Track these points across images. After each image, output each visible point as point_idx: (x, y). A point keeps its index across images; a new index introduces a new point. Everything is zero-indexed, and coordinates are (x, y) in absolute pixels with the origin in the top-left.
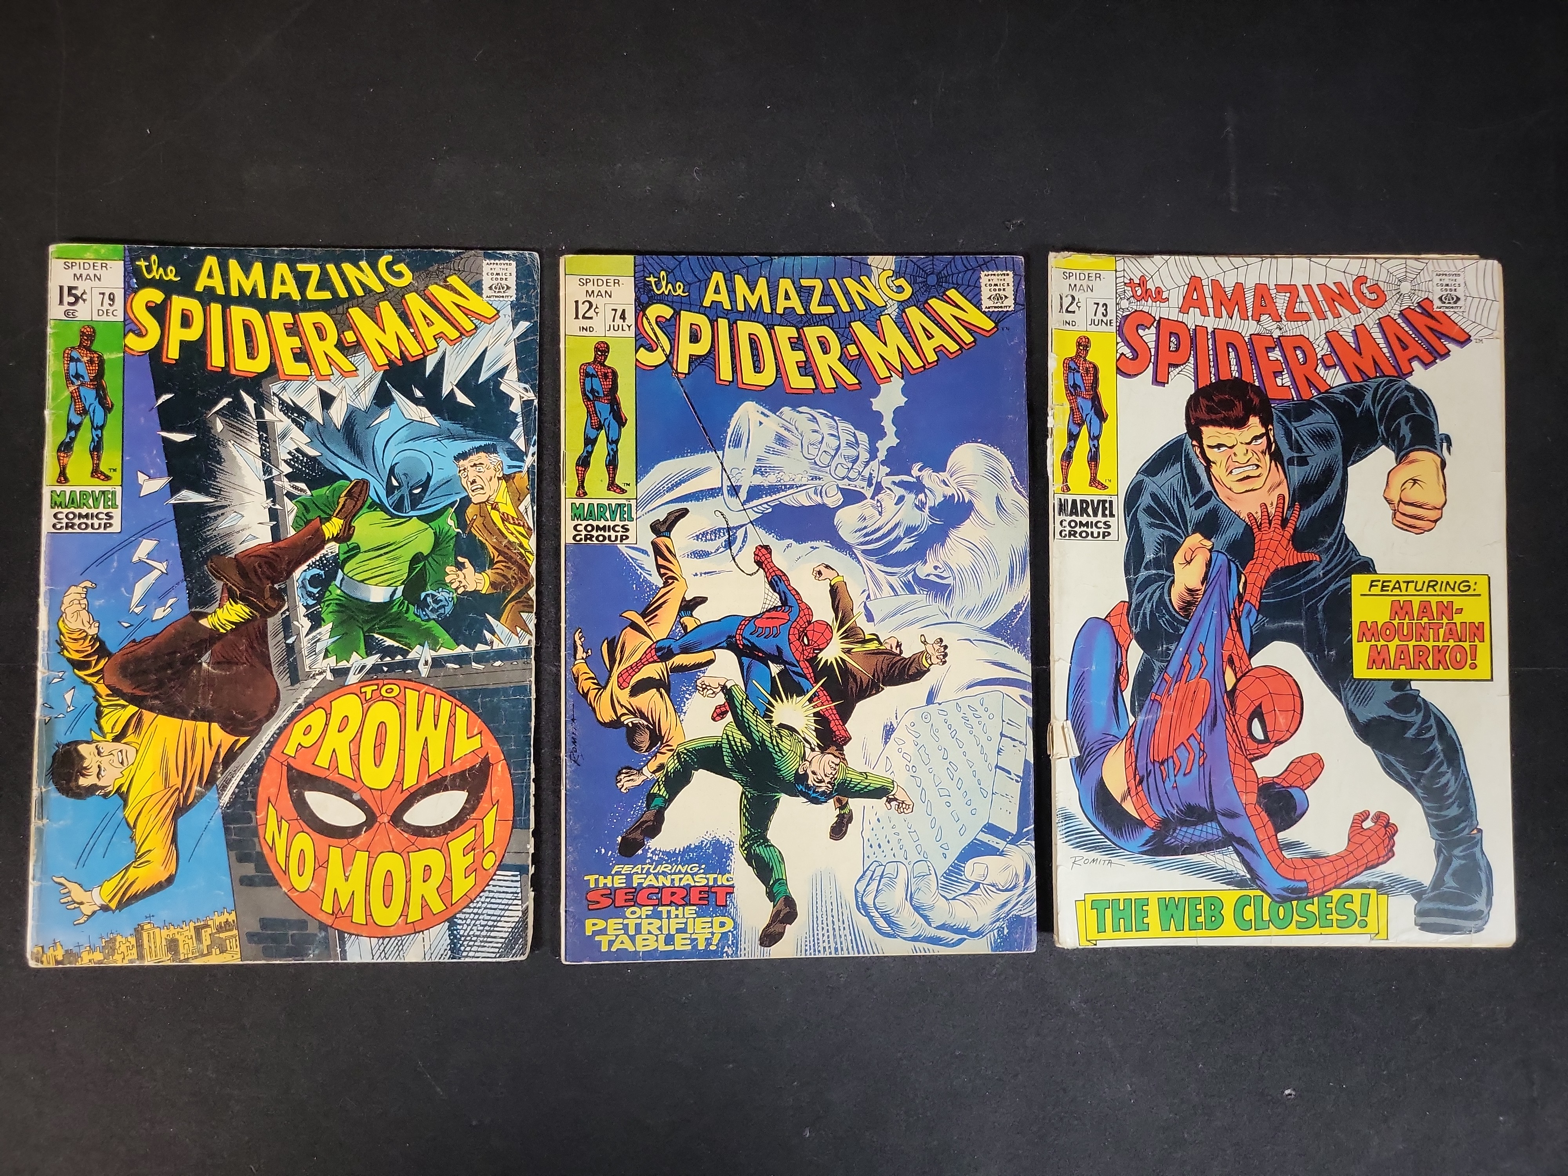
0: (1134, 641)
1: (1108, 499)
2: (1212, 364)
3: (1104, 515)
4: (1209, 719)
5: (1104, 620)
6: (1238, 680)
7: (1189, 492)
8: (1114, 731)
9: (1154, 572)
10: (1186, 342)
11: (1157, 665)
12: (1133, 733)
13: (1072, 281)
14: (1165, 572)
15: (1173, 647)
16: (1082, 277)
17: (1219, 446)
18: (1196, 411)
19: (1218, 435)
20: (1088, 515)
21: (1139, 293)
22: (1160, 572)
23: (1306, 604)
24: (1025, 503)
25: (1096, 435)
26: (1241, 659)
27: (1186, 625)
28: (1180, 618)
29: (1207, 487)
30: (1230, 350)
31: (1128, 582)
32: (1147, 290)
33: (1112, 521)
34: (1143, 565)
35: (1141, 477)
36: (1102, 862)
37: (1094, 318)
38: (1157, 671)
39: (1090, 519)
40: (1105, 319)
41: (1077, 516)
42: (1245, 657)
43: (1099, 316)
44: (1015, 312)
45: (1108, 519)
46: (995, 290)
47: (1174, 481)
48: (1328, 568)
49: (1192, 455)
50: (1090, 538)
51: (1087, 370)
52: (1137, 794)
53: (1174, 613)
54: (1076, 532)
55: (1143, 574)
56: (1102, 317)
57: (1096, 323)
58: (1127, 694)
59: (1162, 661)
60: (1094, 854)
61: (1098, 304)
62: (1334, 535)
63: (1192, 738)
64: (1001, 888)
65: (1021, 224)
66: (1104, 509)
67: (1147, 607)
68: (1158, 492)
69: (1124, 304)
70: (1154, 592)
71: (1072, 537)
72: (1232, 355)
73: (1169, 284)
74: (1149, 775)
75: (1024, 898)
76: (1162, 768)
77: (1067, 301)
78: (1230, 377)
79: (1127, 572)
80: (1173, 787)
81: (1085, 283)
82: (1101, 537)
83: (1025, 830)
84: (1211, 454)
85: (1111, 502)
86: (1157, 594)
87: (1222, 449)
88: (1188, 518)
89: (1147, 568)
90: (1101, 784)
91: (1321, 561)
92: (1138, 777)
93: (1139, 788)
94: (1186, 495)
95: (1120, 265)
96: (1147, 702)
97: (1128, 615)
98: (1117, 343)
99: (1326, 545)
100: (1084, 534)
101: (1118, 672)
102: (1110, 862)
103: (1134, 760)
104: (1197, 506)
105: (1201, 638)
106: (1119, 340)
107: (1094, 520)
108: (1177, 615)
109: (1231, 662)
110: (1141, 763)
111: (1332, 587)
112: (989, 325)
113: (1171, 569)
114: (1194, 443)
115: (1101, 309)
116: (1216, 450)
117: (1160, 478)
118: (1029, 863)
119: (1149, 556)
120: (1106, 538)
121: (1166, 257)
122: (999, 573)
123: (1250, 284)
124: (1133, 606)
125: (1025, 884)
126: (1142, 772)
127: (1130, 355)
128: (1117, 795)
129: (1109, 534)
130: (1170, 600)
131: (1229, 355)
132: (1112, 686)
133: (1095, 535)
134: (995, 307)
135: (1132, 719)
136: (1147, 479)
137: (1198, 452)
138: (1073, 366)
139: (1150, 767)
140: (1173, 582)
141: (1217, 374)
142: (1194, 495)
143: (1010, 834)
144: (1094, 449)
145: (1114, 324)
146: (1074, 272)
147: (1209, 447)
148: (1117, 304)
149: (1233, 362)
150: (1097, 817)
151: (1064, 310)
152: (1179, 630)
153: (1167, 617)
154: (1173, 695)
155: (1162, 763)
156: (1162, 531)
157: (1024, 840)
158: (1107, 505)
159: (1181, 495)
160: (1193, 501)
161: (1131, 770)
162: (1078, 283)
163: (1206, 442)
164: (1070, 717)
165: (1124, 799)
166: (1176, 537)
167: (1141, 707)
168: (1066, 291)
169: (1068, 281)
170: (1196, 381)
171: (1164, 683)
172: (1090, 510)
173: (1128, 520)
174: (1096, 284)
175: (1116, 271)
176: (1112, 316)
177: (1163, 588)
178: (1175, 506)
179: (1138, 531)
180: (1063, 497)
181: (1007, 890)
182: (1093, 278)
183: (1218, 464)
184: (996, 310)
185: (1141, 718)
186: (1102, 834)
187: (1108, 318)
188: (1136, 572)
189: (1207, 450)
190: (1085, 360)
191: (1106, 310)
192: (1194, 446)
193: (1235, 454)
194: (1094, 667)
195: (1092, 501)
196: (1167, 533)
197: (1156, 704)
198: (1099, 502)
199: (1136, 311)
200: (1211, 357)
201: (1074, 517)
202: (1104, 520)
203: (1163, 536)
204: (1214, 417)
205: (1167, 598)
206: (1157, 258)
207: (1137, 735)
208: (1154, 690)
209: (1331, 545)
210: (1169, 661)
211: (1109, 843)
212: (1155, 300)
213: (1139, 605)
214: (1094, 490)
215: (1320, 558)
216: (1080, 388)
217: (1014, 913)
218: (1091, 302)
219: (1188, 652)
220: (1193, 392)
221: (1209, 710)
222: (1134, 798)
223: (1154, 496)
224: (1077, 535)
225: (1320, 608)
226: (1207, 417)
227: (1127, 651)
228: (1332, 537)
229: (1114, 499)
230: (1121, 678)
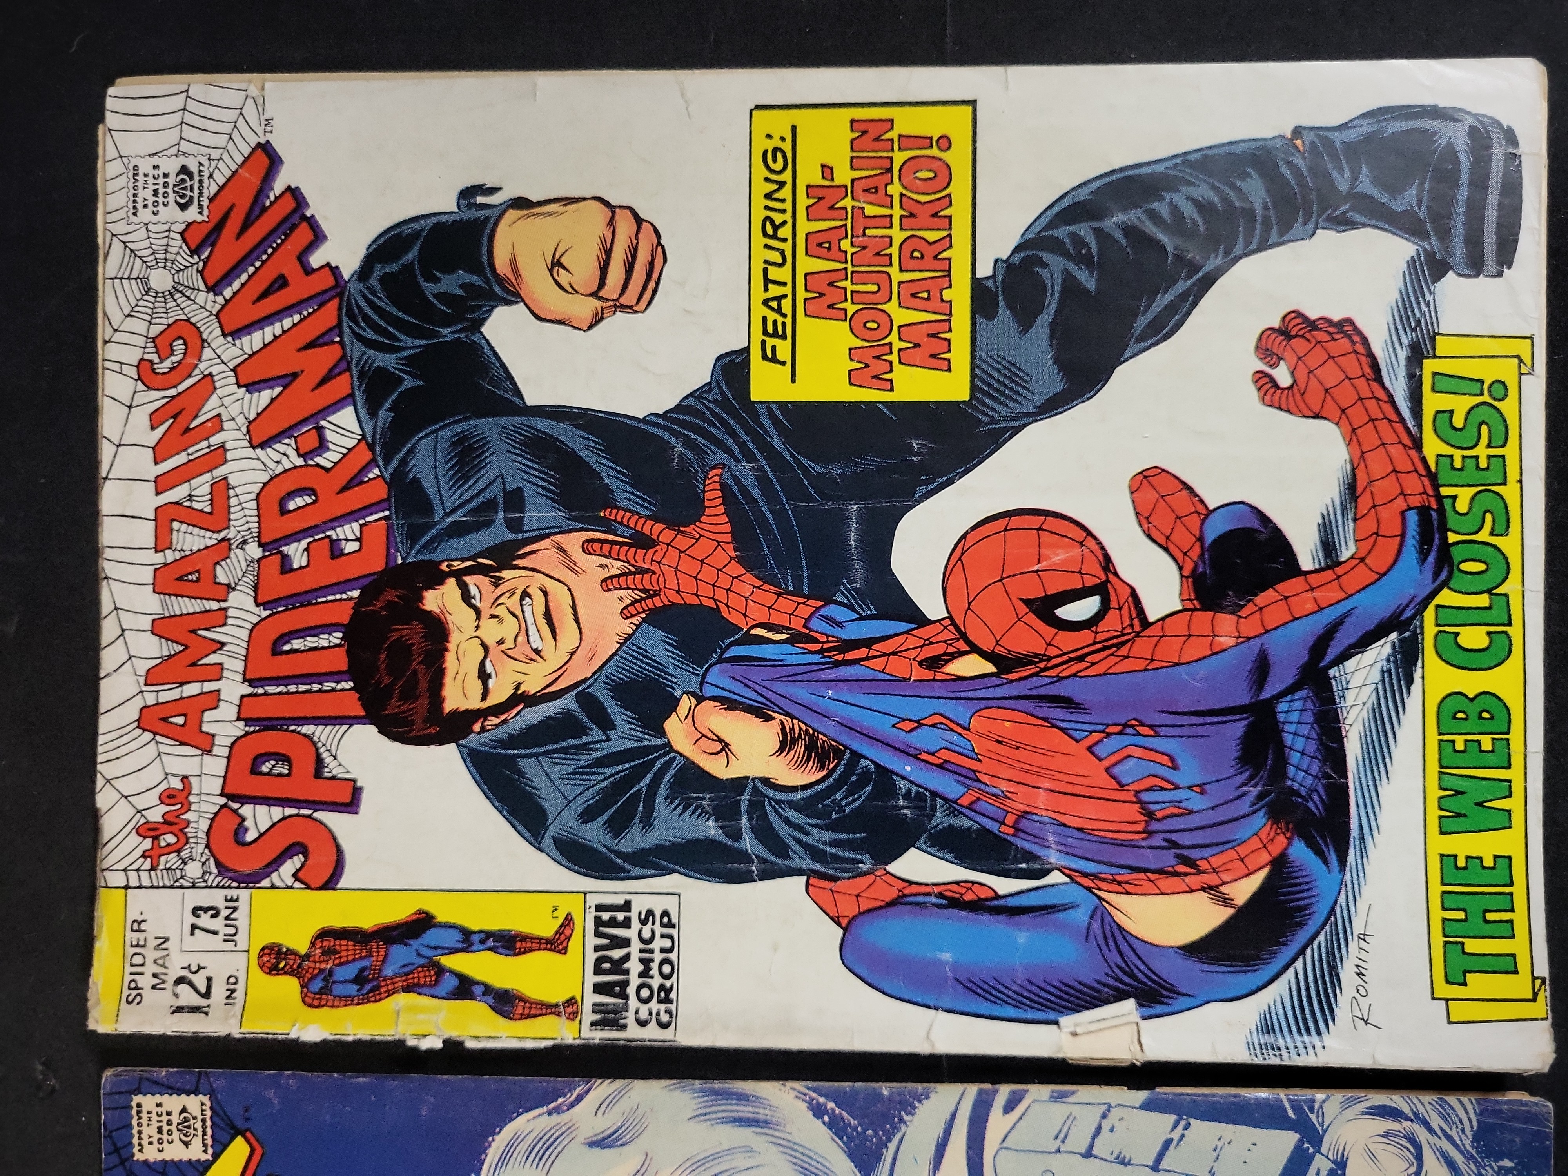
0: (891, 867)
1: (592, 914)
2: (316, 687)
3: (627, 923)
4: (1056, 713)
5: (845, 930)
6: (974, 649)
7: (579, 741)
8: (1080, 916)
9: (744, 820)
10: (271, 741)
11: (940, 819)
12: (1086, 875)
13: (146, 981)
14: (746, 797)
15: (903, 785)
16: (138, 960)
17: (483, 676)
18: (412, 723)
19: (460, 677)
20: (627, 958)
21: (171, 839)
22: (744, 807)
23: (812, 499)
24: (602, 1089)
25: (458, 935)
26: (928, 642)
27: (857, 756)
28: (840, 769)
29: (568, 702)
30: (286, 648)
31: (765, 875)
32: (166, 822)
33: (639, 905)
34: (730, 842)
35: (547, 842)
36: (1363, 955)
37: (221, 936)
38: (954, 821)
39: (635, 955)
40: (225, 913)
41: (626, 983)
42: (925, 632)
43: (217, 924)
44: (212, 1093)
45: (634, 915)
46: (170, 1133)
47: (555, 772)
48: (736, 451)
49: (500, 733)
50: (673, 956)
51: (329, 952)
52: (1215, 871)
53: (830, 781)
54: (662, 987)
55: (748, 843)
56: (220, 920)
57: (232, 931)
58: (1004, 885)
59: (934, 808)
60: (1347, 973)
61: (194, 927)
62: (666, 436)
63: (1097, 750)
64: (1413, 1169)
65: (43, 1064)
66: (613, 923)
67: (819, 836)
68: (578, 806)
69: (193, 870)
70: (787, 821)
71: (673, 995)
72: (297, 644)
73: (153, 775)
74: (1175, 845)
75: (1436, 1121)
76: (1159, 815)
77: (188, 996)
78: (343, 651)
79: (745, 878)
80: (1203, 792)
81: (151, 954)
82: (674, 932)
83: (1291, 1114)
84: (500, 693)
85: (600, 908)
86: (790, 814)
87: (489, 668)
88: (630, 744)
89: (737, 835)
90: (1192, 950)
91: (723, 466)
92: (1181, 868)
93: (1204, 865)
94: (583, 747)
95: (116, 879)
96: (1019, 843)
97: (835, 879)
98: (273, 887)
99: (689, 454)
100: (667, 969)
101: (956, 903)
102: (1363, 937)
103: (1142, 875)
104: (606, 724)
105: (884, 726)
106: (266, 883)
107: (636, 945)
108: (836, 775)
109: (934, 663)
110: (1151, 860)
111: (777, 443)
112: (239, 1149)
113: (739, 784)
114: (477, 727)
115: (205, 920)
116: (491, 683)
117: (551, 802)
118: (1361, 1107)
119: (711, 829)
120: (674, 920)
121: (100, 782)
122: (748, 1150)
123: (153, 604)
124: (817, 867)
125: (1408, 1119)
126: (1168, 859)
127: (296, 862)
128: (1218, 916)
129: (665, 913)
130: (804, 787)
131: (297, 651)
132: (985, 918)
133: (667, 943)
134: (204, 1133)
135: (1056, 877)
136: (552, 830)
137: (495, 720)
138: (317, 984)
139: (1157, 840)
140: (766, 781)
141: (337, 676)
142: (584, 731)
143: (1298, 1147)
144: (491, 943)
145: (234, 893)
146: (128, 978)
147: (484, 697)
148: (193, 886)
149: (311, 642)
150: (1266, 962)
151: (203, 1002)
152: (866, 772)
153: (839, 796)
154: (1004, 786)
155: (1150, 815)
156: (659, 800)
157: (1313, 1117)
158: (606, 916)
159: (585, 759)
160: (596, 734)
161: (1165, 883)
162: (150, 968)
163: (475, 703)
164: (1051, 1015)
165: (1225, 901)
166: (671, 772)
167: (1029, 856)
168: (165, 999)
169: (147, 993)
170: (351, 720)
171: (981, 806)
172: (617, 954)
173: (636, 871)
174: (153, 929)
175: (127, 887)
176: (216, 898)
177: (779, 802)
178: (608, 771)
179: (659, 850)
180: (589, 1017)
181: (1419, 1157)
182: (141, 936)
183: (521, 678)
184: (209, 1131)
185: (1053, 857)
186: (1302, 952)
187: (221, 904)
188: (744, 856)
189: (492, 700)
190: (307, 956)
191: (206, 910)
192: (483, 730)
193: (501, 642)
194: (946, 956)
195: (597, 948)
196: (663, 791)
197: (1024, 824)
198: (598, 934)
199: (207, 846)
200: (302, 688)
201: (631, 990)
202: (635, 924)
203: (671, 798)
204: (423, 686)
205: (799, 795)
206: (103, 799)
207: (1090, 867)
208: (994, 827)
209: (689, 443)
210: (934, 794)
211: (1321, 938)
212: (187, 806)
213: (815, 853)
214: (575, 944)
215: (715, 467)
216: (362, 970)
217: (1467, 1143)
218: (190, 942)
219: (913, 754)
220: (372, 729)
221: (1037, 711)
222: (1226, 877)
223: (588, 815)
224: (668, 984)
225: (820, 470)
226: (424, 701)
227: (911, 883)
228: (673, 440)
229: (593, 900)
230: (969, 897)
